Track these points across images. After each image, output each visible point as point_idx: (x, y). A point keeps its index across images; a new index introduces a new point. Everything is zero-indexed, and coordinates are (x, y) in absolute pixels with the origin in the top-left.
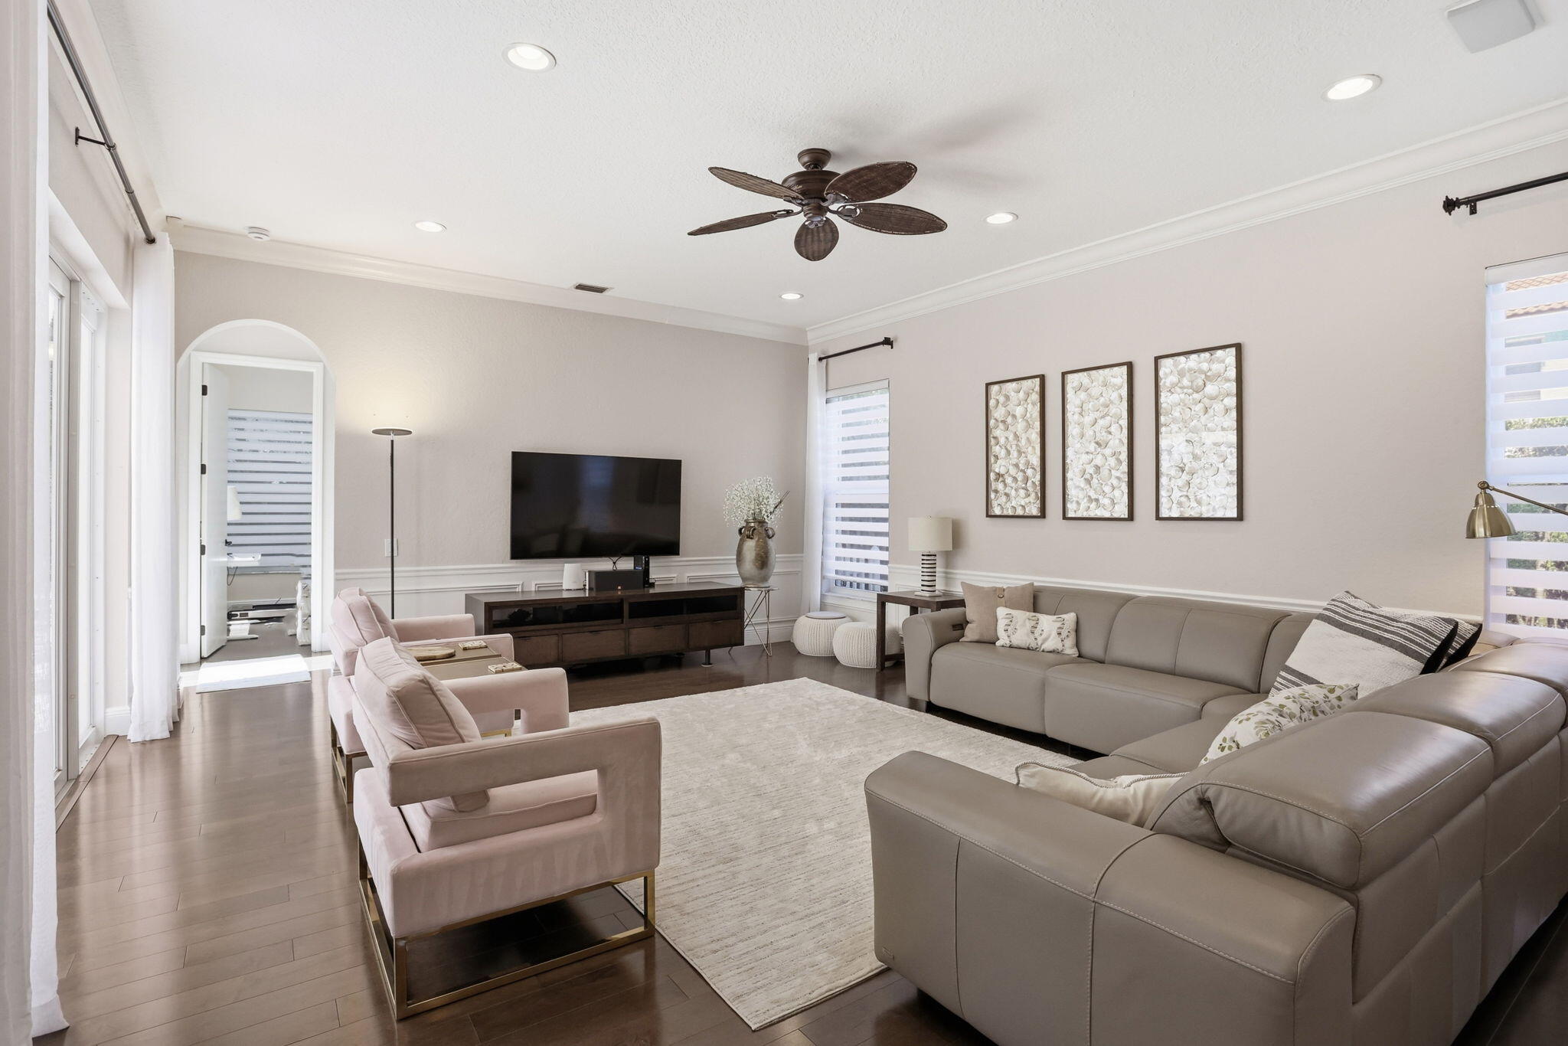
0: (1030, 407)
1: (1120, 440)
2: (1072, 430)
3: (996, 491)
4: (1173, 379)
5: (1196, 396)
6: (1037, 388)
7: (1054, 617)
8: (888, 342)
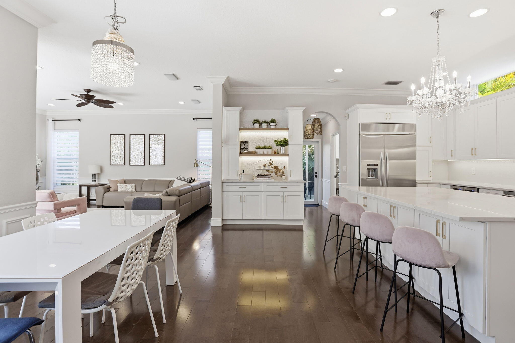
0: (121, 141)
1: (142, 150)
2: (132, 147)
3: (113, 159)
4: (153, 139)
5: (157, 142)
6: (124, 137)
7: (130, 185)
8: (79, 120)
